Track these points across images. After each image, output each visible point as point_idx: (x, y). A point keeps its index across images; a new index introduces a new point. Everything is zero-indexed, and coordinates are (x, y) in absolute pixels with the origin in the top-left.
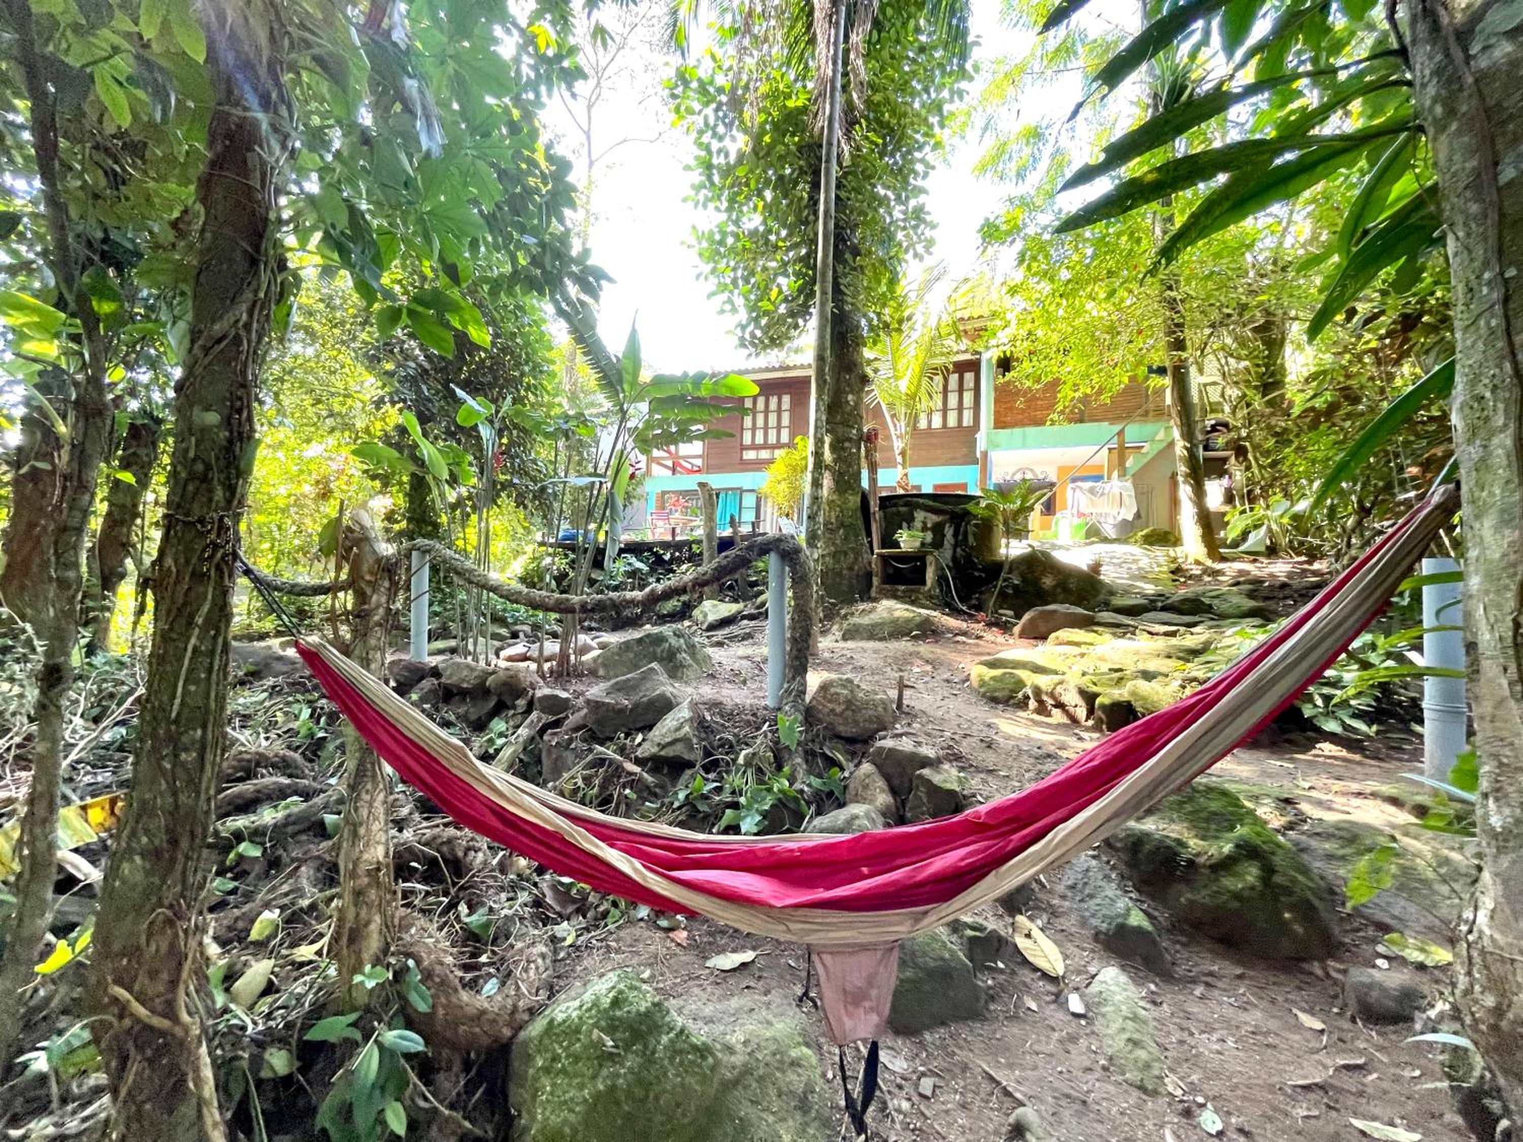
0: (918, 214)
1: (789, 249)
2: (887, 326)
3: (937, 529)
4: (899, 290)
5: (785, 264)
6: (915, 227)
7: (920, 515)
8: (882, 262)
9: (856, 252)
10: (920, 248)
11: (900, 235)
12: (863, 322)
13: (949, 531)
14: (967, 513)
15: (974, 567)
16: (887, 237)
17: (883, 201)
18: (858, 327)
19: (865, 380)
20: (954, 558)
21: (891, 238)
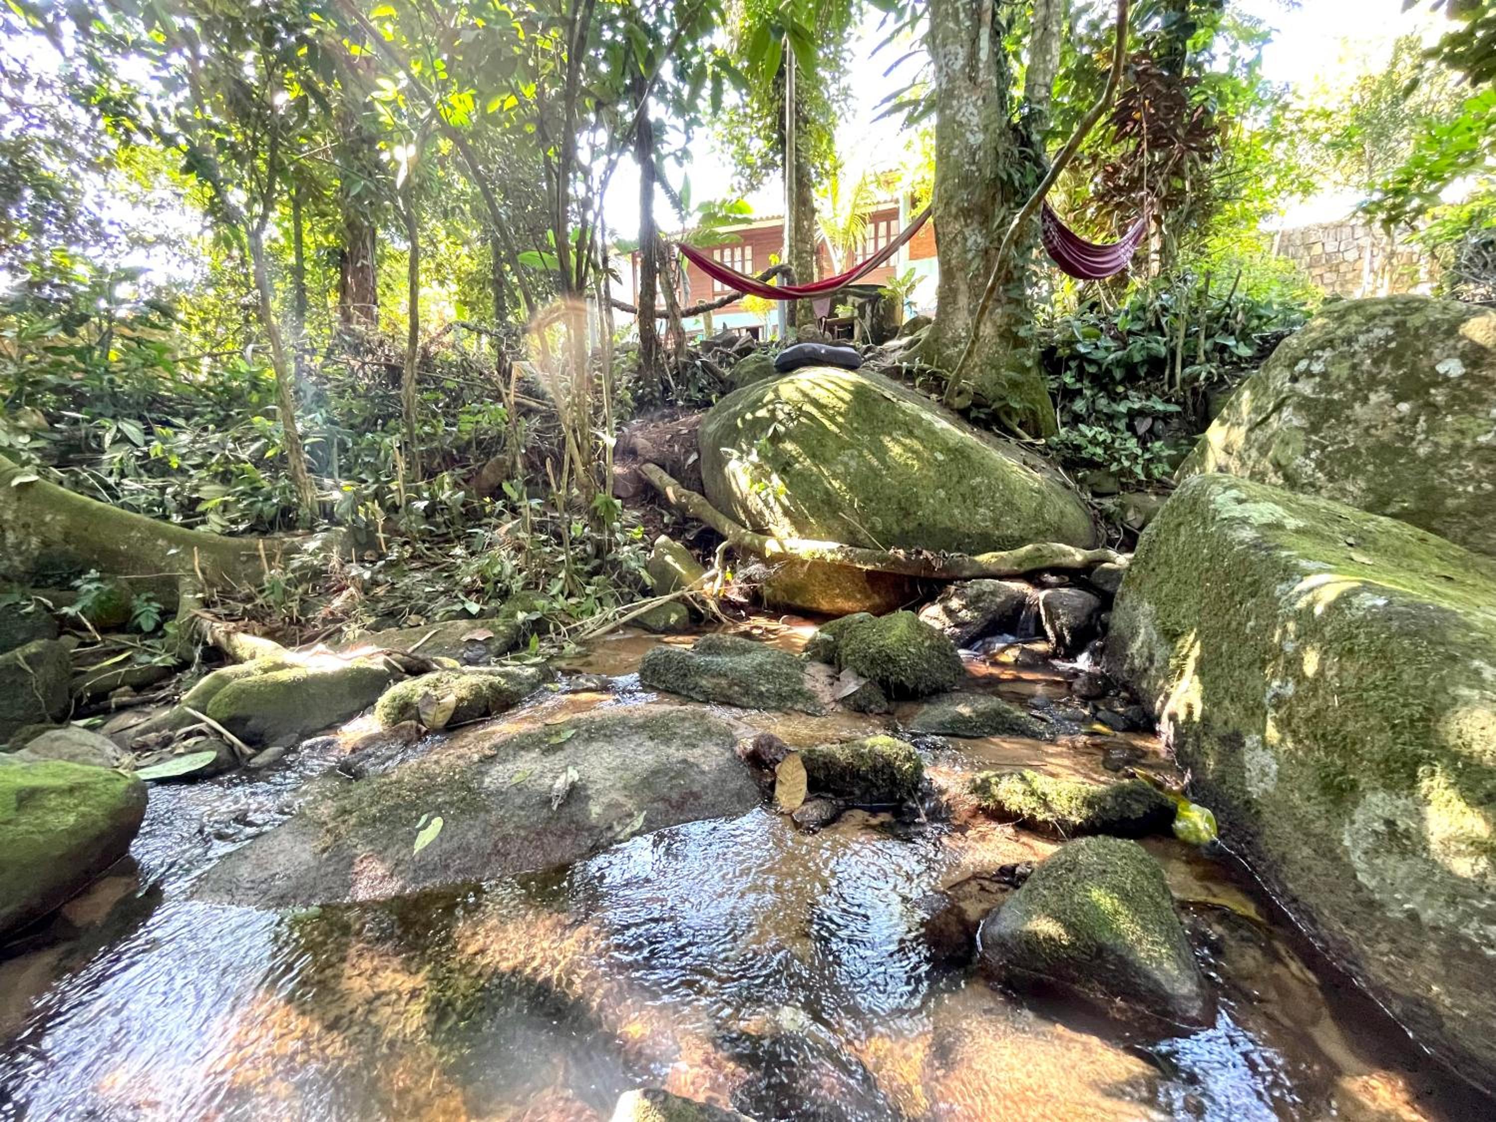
0: (846, 92)
1: (761, 118)
2: (827, 172)
3: (861, 308)
4: (836, 147)
5: (758, 131)
6: (845, 100)
7: (850, 299)
8: (823, 127)
9: (806, 121)
10: (849, 115)
11: (835, 107)
12: (813, 171)
13: (868, 309)
14: (880, 296)
15: (883, 330)
16: (826, 111)
17: (822, 81)
18: (809, 174)
19: (814, 211)
20: (872, 326)
21: (829, 109)
